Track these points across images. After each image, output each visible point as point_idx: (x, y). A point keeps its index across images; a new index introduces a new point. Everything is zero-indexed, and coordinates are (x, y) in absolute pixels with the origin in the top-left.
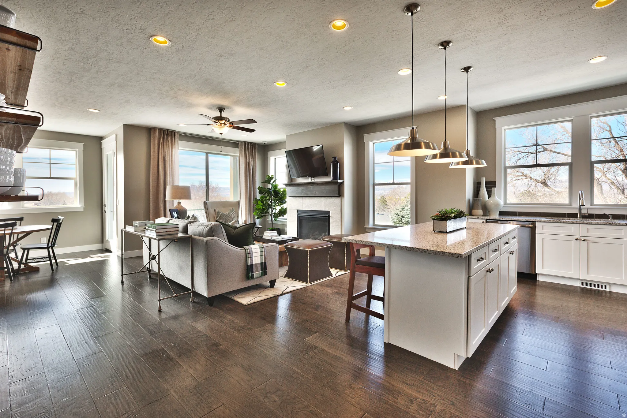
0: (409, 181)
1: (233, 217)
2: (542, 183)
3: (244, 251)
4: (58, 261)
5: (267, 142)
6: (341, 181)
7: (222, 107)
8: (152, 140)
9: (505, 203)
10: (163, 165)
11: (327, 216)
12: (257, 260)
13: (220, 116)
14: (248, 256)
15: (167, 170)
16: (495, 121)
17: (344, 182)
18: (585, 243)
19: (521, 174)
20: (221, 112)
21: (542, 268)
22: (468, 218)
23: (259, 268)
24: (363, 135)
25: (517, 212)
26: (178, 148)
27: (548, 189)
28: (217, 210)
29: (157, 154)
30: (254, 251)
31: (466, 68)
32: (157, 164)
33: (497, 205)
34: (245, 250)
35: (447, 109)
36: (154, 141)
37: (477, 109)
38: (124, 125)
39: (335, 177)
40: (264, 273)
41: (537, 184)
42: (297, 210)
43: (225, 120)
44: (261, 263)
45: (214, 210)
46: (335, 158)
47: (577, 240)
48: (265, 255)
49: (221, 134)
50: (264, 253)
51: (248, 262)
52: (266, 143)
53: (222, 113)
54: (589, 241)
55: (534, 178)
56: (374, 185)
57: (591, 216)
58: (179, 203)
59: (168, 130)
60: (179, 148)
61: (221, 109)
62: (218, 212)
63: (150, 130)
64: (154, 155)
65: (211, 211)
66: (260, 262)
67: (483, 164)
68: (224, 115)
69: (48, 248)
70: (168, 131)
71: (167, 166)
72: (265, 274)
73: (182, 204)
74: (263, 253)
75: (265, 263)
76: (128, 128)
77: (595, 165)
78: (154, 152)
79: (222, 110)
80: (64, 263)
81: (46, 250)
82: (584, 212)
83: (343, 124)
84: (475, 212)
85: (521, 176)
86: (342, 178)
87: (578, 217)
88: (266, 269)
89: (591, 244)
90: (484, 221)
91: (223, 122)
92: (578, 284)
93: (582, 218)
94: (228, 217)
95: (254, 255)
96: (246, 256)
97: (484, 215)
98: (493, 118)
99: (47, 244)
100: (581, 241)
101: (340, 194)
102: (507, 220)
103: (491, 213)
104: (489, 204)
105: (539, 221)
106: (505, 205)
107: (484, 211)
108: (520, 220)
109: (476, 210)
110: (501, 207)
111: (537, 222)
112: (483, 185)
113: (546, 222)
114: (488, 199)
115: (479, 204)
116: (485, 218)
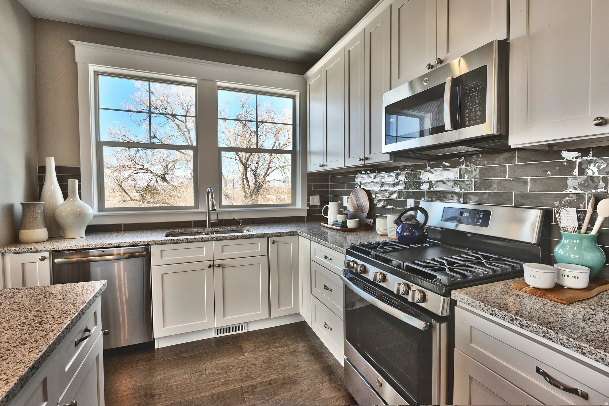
2: (162, 178)
9: (101, 208)
16: (75, 47)
18: (220, 269)
19: (142, 167)
27: (167, 184)
33: (80, 215)
41: (157, 179)
47: (210, 267)
54: (224, 265)
55: (154, 172)
57: (221, 223)
77: (223, 153)
82: (213, 217)
84: (26, 234)
85: (142, 169)
87: (207, 226)
89: (227, 270)
90: (47, 255)
92: (212, 335)
93: (212, 228)
97: (51, 239)
100: (215, 268)
102: (98, 247)
103: (69, 234)
104: (63, 214)
105: (156, 243)
106: (99, 211)
107: (49, 231)
108: (122, 245)
109: (30, 229)
110: (92, 217)
111: (153, 245)
112: (51, 173)
113: (167, 243)
114: (62, 203)
115: (39, 214)
116: (49, 249)
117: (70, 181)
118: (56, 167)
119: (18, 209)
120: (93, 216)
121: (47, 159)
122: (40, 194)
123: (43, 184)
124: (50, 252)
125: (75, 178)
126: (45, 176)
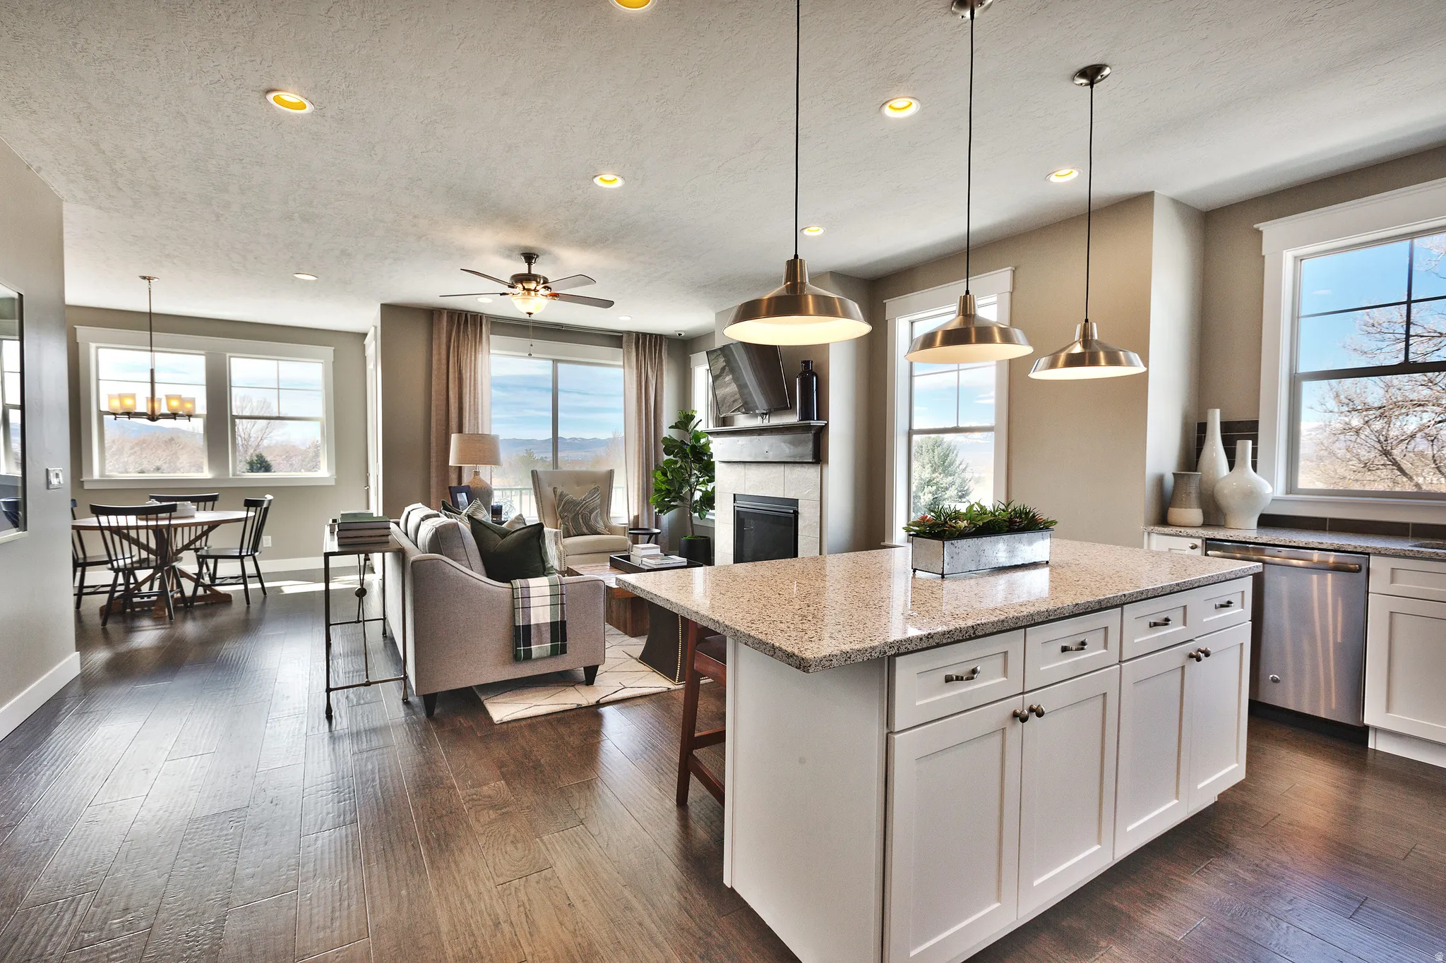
0: (990, 422)
1: (593, 509)
3: (510, 590)
4: (266, 585)
5: (684, 332)
6: (822, 423)
7: (532, 252)
8: (435, 336)
9: (1291, 487)
10: (457, 389)
11: (792, 511)
12: (541, 614)
13: (527, 272)
14: (519, 603)
15: (464, 401)
16: (1261, 232)
17: (827, 425)
20: (530, 264)
21: (1384, 709)
22: (1149, 533)
23: (547, 635)
24: (884, 301)
25: (1326, 519)
26: (489, 352)
28: (559, 491)
29: (444, 367)
30: (533, 592)
31: (1088, 71)
32: (445, 386)
33: (1251, 495)
34: (513, 589)
35: (1094, 211)
36: (439, 338)
37: (1203, 204)
38: (383, 305)
39: (806, 414)
40: (559, 648)
42: (734, 495)
43: (537, 281)
44: (551, 623)
45: (554, 491)
46: (806, 363)
48: (562, 604)
49: (530, 314)
50: (562, 599)
51: (517, 618)
52: (683, 334)
53: (533, 266)
56: (911, 433)
58: (477, 473)
59: (467, 312)
60: (491, 351)
61: (529, 257)
62: (561, 495)
63: (431, 314)
64: (439, 368)
65: (548, 491)
66: (549, 621)
67: (1130, 363)
68: (536, 269)
69: (241, 557)
70: (466, 315)
71: (464, 392)
72: (564, 651)
73: (482, 476)
74: (559, 597)
75: (563, 623)
76: (391, 312)
78: (439, 360)
79: (533, 258)
80: (278, 589)
81: (238, 562)
83: (829, 275)
84: (1176, 514)
86: (823, 414)
88: (564, 638)
90: (1199, 542)
91: (532, 285)
94: (581, 508)
95: (533, 602)
96: (514, 601)
97: (1206, 524)
98: (1256, 226)
99: (239, 550)
101: (819, 457)
102: (1271, 543)
103: (1232, 522)
104: (1225, 492)
105: (1379, 553)
106: (1287, 493)
107: (1205, 514)
108: (1312, 546)
109: (1181, 508)
110: (1269, 501)
111: (1375, 554)
112: (1213, 431)
113: (1405, 557)
114: (1226, 474)
115: (1193, 489)
116: (1203, 536)
117: (1239, 442)
118: (1221, 422)
119: (1169, 480)
120: (1273, 500)
121: (1210, 411)
122: (1197, 462)
123: (1202, 448)
124: (1203, 540)
125: (1247, 438)
126: (1205, 436)
